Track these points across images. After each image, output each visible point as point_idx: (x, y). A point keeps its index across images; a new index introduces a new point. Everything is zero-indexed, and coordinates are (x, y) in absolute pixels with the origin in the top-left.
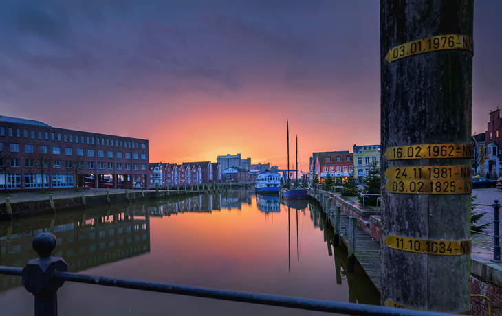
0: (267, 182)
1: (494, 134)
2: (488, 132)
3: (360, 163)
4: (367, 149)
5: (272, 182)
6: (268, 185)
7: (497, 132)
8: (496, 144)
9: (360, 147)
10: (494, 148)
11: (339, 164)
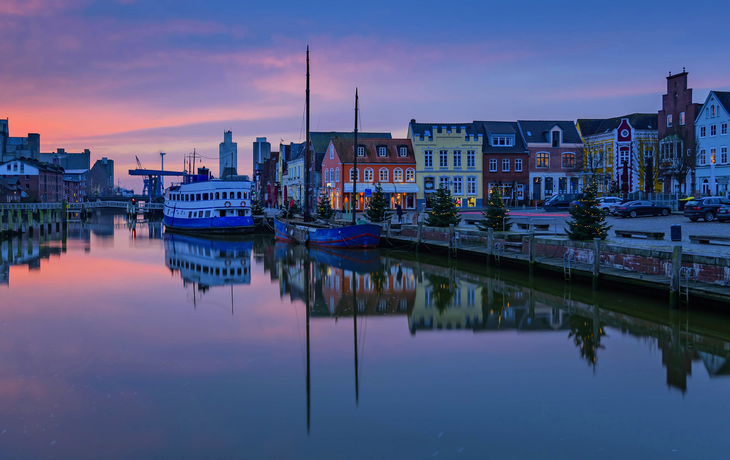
0: (221, 203)
1: (676, 119)
2: (663, 113)
3: (428, 161)
4: (444, 130)
5: (236, 203)
6: (223, 213)
7: (683, 115)
8: (680, 137)
9: (429, 127)
10: (679, 145)
11: (383, 162)
